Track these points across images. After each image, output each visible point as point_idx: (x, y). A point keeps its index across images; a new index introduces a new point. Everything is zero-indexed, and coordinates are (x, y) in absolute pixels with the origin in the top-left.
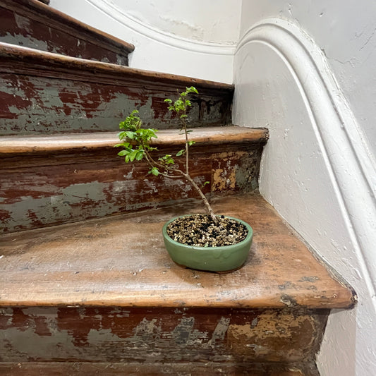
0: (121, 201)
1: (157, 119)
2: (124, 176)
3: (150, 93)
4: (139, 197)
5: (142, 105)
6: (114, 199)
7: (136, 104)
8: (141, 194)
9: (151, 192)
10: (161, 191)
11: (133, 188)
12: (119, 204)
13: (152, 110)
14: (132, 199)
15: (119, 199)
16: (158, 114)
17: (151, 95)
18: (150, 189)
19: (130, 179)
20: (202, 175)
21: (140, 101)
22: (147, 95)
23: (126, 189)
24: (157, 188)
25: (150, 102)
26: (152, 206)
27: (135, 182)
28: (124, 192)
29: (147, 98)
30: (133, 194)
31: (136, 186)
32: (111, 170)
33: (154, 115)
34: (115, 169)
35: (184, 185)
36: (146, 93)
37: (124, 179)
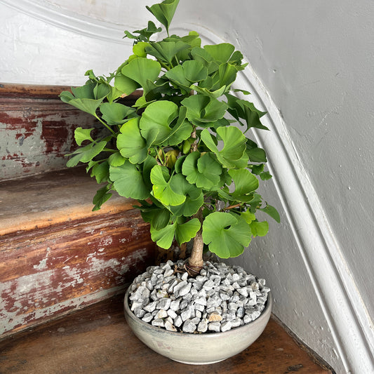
0: (29, 306)
1: (50, 155)
2: (35, 267)
3: (39, 116)
4: (55, 294)
5: (27, 135)
6: (18, 304)
7: (18, 135)
8: (59, 289)
9: (73, 284)
10: (87, 281)
11: (48, 282)
12: (25, 311)
13: (42, 141)
14: (45, 300)
15: (25, 303)
16: (52, 146)
17: (41, 119)
18: (72, 279)
19: (44, 270)
20: (142, 247)
21: (23, 131)
22: (35, 120)
23: (37, 286)
24: (82, 276)
25: (39, 130)
26: (74, 304)
27: (50, 273)
28: (34, 290)
29: (35, 124)
30: (47, 291)
31: (52, 278)
32: (14, 262)
33: (45, 149)
34: (20, 259)
35: (120, 266)
36: (34, 117)
37: (35, 271)
